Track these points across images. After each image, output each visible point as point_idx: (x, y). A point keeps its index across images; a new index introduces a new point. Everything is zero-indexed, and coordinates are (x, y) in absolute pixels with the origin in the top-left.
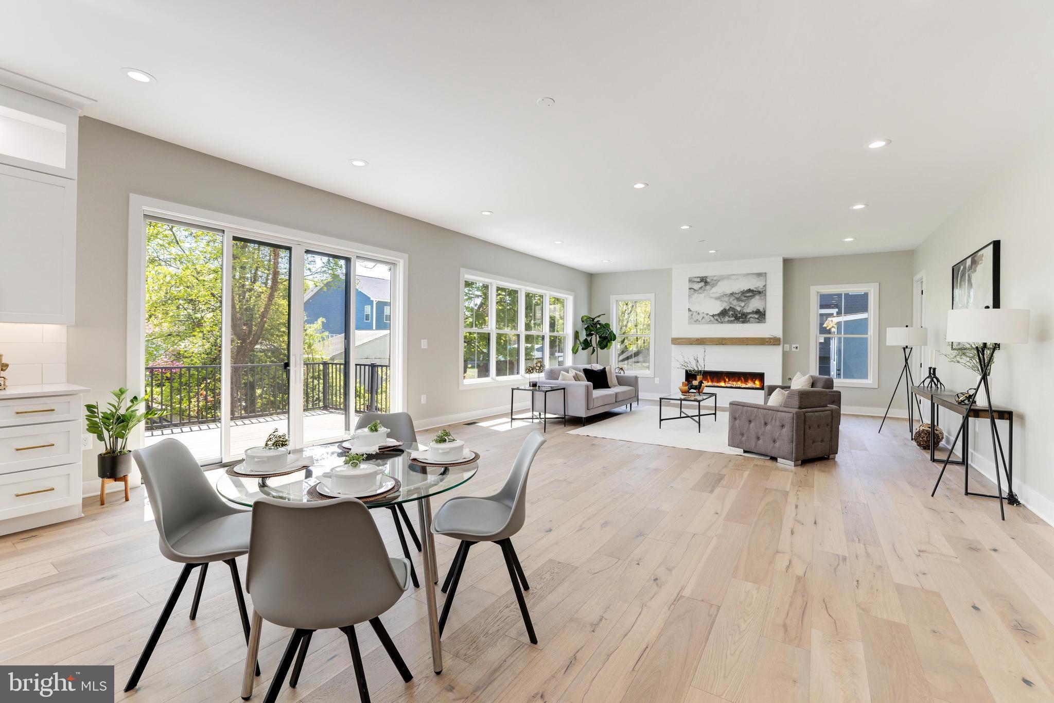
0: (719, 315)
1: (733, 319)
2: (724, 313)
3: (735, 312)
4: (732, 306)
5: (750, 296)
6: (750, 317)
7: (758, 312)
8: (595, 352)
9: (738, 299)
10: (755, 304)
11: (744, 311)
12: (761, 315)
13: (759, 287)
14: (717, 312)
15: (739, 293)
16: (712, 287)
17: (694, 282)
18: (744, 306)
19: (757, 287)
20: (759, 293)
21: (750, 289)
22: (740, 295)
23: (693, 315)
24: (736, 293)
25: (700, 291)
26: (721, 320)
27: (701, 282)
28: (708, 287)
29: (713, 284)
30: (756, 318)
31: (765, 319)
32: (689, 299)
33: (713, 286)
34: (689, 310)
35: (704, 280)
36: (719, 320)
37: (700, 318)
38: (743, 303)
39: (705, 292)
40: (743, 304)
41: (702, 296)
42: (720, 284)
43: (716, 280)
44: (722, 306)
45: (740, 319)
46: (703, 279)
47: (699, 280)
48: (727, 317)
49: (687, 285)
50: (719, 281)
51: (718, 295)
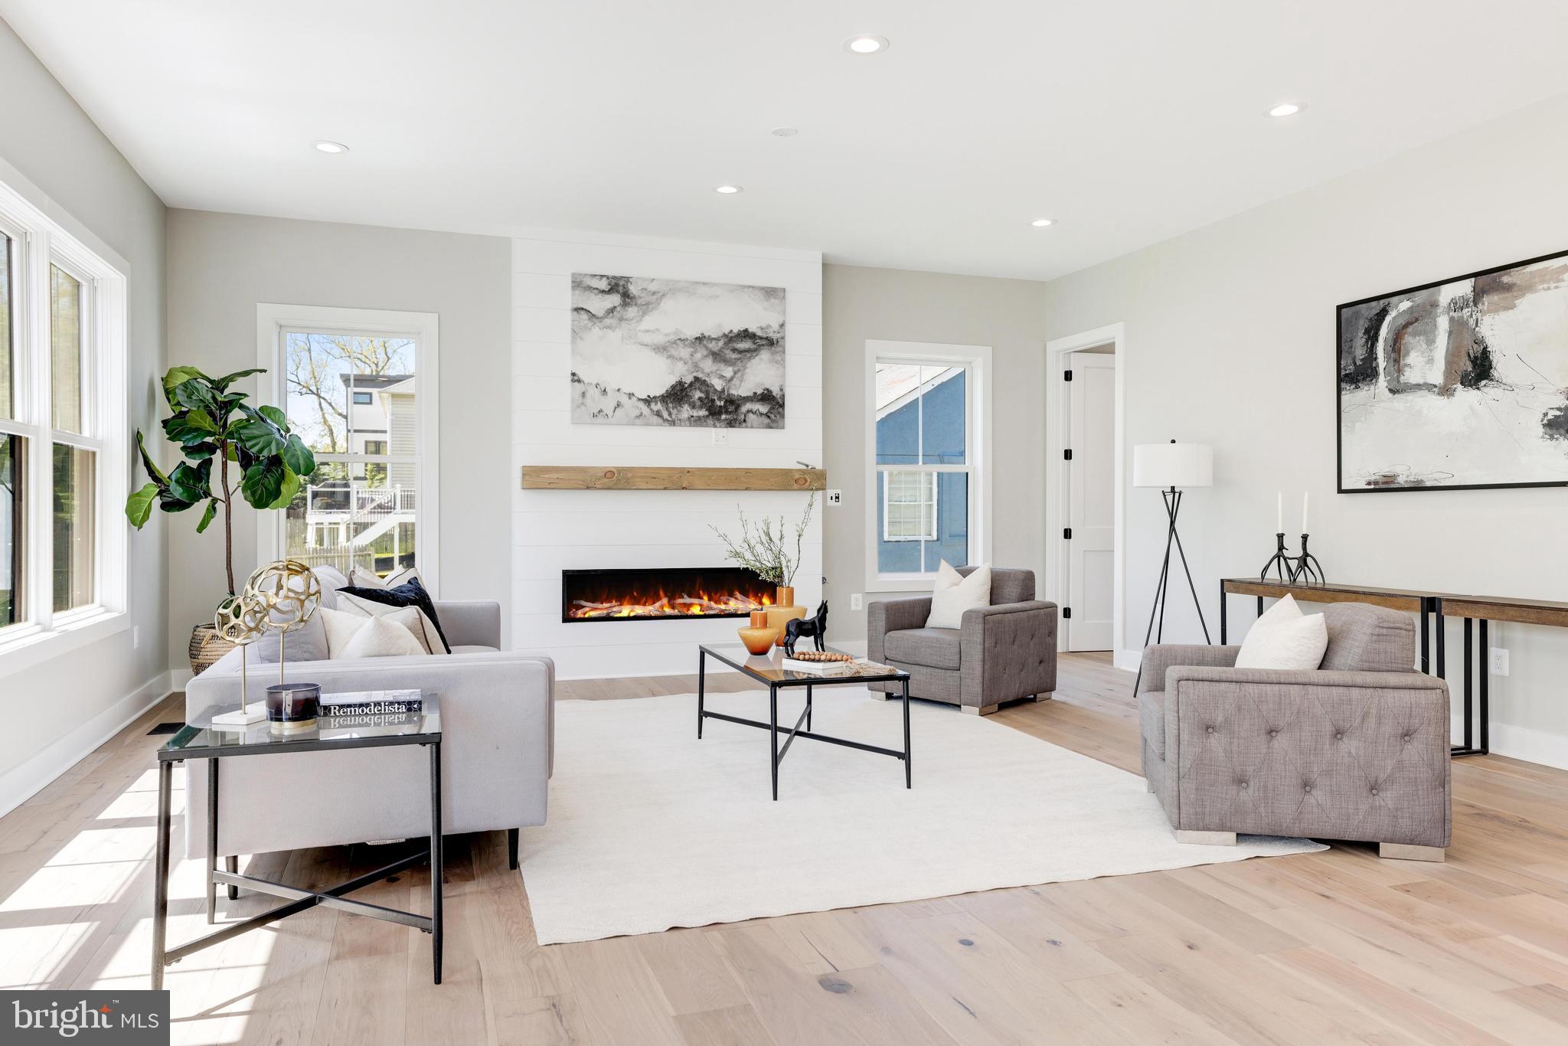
0: (664, 399)
1: (703, 413)
2: (677, 395)
3: (707, 393)
4: (700, 375)
5: (748, 351)
6: (748, 411)
7: (766, 397)
8: (219, 520)
9: (717, 356)
10: (757, 375)
11: (734, 392)
12: (773, 404)
13: (769, 326)
14: (660, 391)
15: (717, 339)
16: (644, 314)
17: (590, 288)
18: (731, 379)
19: (764, 325)
20: (771, 343)
21: (746, 330)
22: (721, 343)
23: (588, 395)
24: (711, 339)
25: (608, 321)
26: (670, 414)
27: (610, 291)
28: (632, 312)
29: (647, 304)
30: (761, 414)
31: (783, 416)
32: (573, 342)
33: (647, 308)
34: (575, 378)
35: (618, 287)
36: (665, 415)
37: (608, 404)
38: (730, 369)
39: (623, 324)
40: (728, 372)
41: (615, 336)
42: (667, 304)
43: (654, 293)
44: (672, 373)
45: (720, 413)
46: (617, 285)
47: (603, 285)
48: (686, 407)
49: (567, 298)
50: (664, 295)
51: (660, 339)
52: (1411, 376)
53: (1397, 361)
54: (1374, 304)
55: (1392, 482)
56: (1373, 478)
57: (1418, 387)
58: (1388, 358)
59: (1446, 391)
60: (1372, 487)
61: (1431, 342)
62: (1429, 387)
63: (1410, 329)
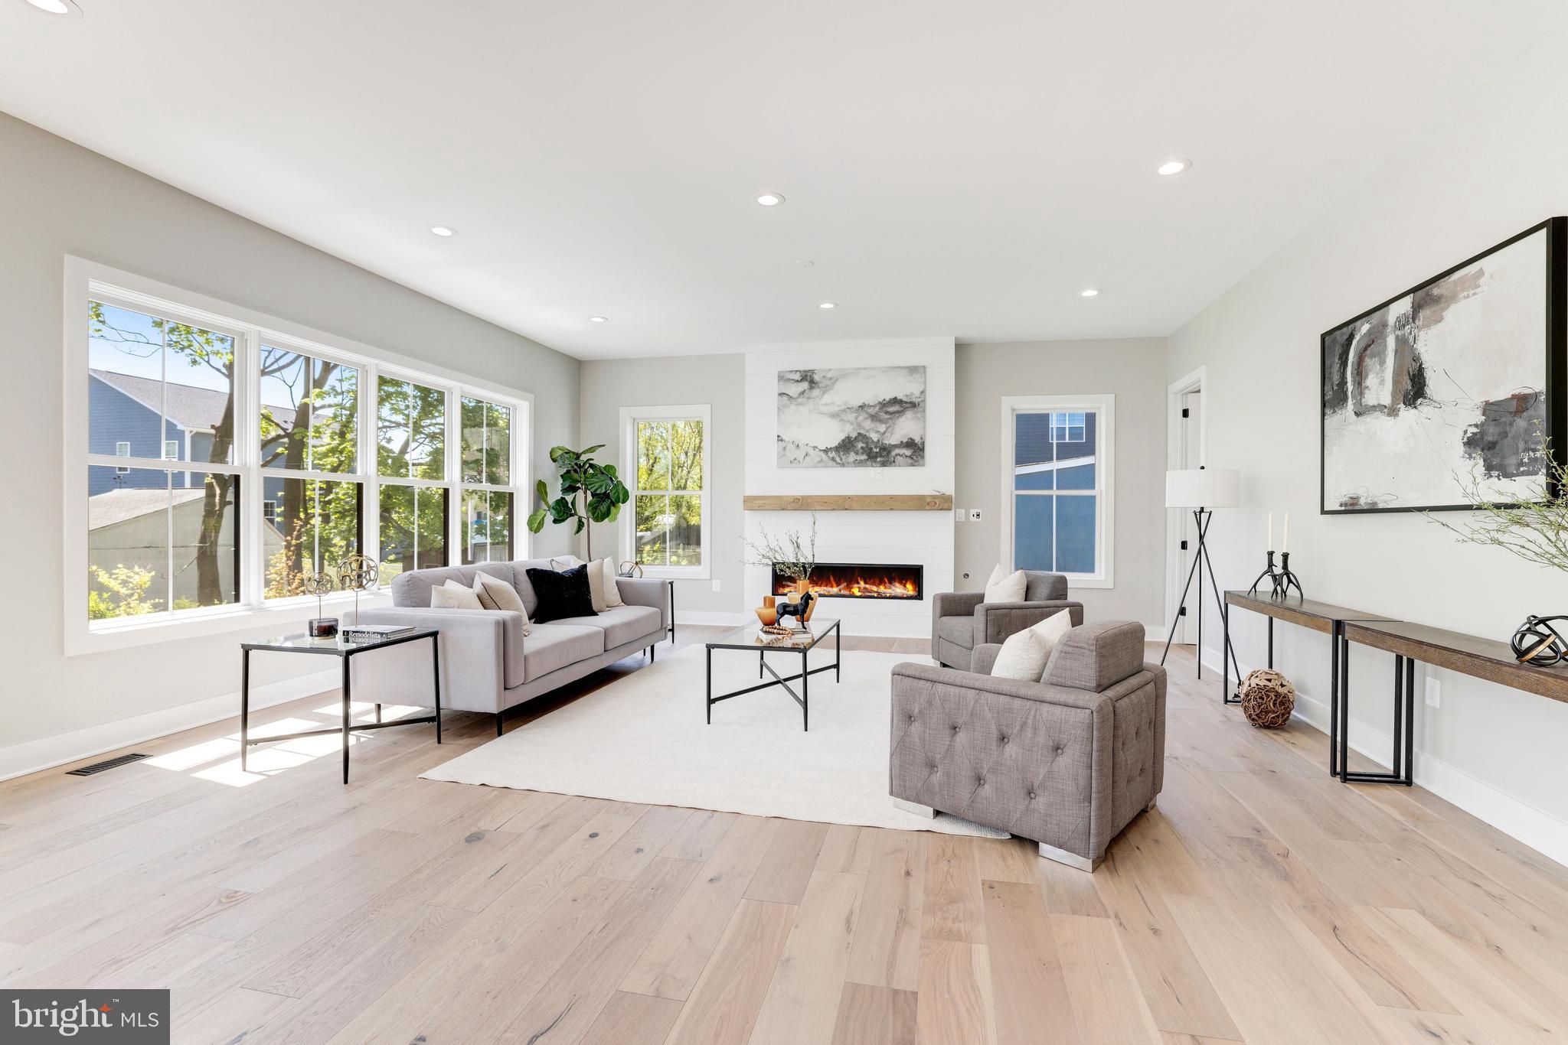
0: (838, 449)
1: (864, 457)
2: (846, 445)
3: (867, 443)
4: (862, 432)
5: (897, 412)
6: (897, 455)
7: (910, 444)
9: (874, 418)
10: (904, 428)
11: (886, 442)
12: (915, 450)
13: (912, 394)
14: (834, 443)
15: (874, 406)
16: (824, 393)
17: (789, 380)
18: (885, 433)
19: (908, 393)
20: (913, 405)
21: (895, 398)
22: (877, 408)
23: (787, 449)
24: (869, 406)
25: (800, 400)
26: (841, 459)
27: (802, 380)
28: (816, 392)
29: (826, 386)
30: (906, 456)
31: (923, 457)
32: (778, 416)
33: (826, 389)
34: (780, 439)
35: (808, 378)
36: (838, 460)
37: (800, 454)
38: (884, 426)
39: (810, 401)
40: (882, 428)
41: (804, 410)
42: (839, 385)
43: (831, 379)
44: (843, 431)
45: (876, 457)
46: (806, 376)
47: (797, 377)
48: (852, 454)
49: (775, 387)
50: (837, 380)
51: (835, 409)
52: (1370, 399)
53: (1360, 384)
54: (1345, 329)
55: (1356, 504)
56: (1344, 500)
57: (1374, 408)
58: (1354, 381)
59: (1393, 412)
60: (1343, 508)
61: (1382, 363)
62: (1379, 408)
63: (1368, 352)
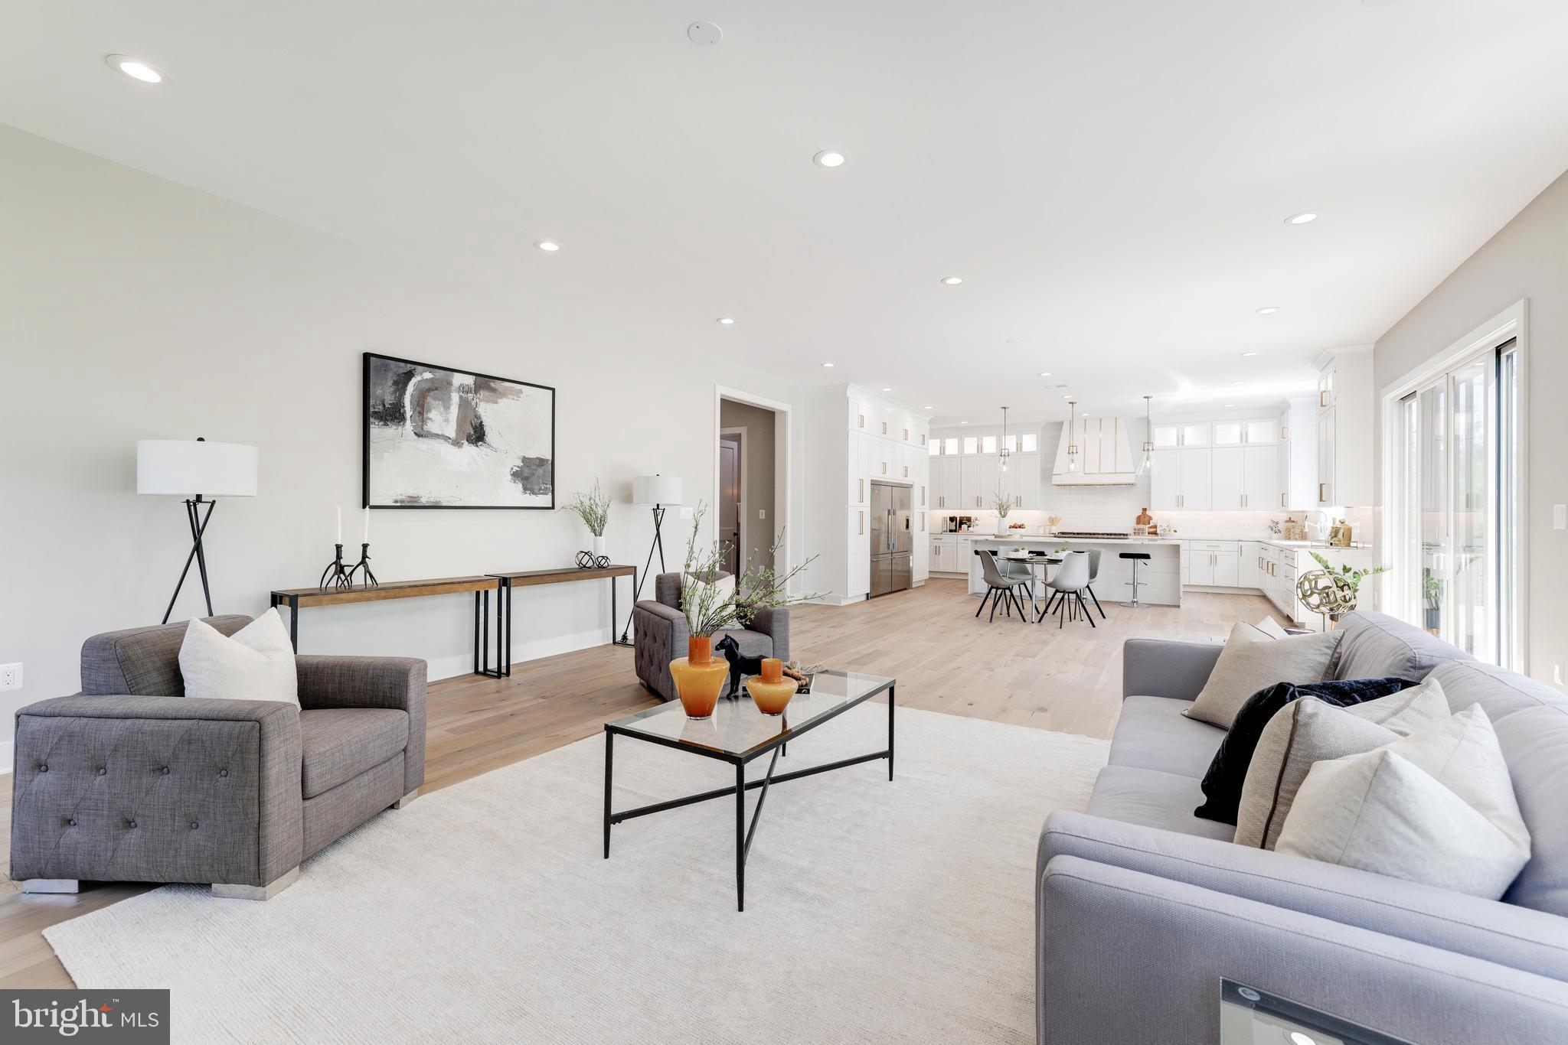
52: (432, 427)
53: (421, 413)
54: (402, 364)
55: (416, 502)
56: (400, 498)
57: (437, 436)
58: (414, 409)
59: (456, 443)
60: (399, 504)
61: (447, 407)
62: (446, 438)
63: (432, 394)
